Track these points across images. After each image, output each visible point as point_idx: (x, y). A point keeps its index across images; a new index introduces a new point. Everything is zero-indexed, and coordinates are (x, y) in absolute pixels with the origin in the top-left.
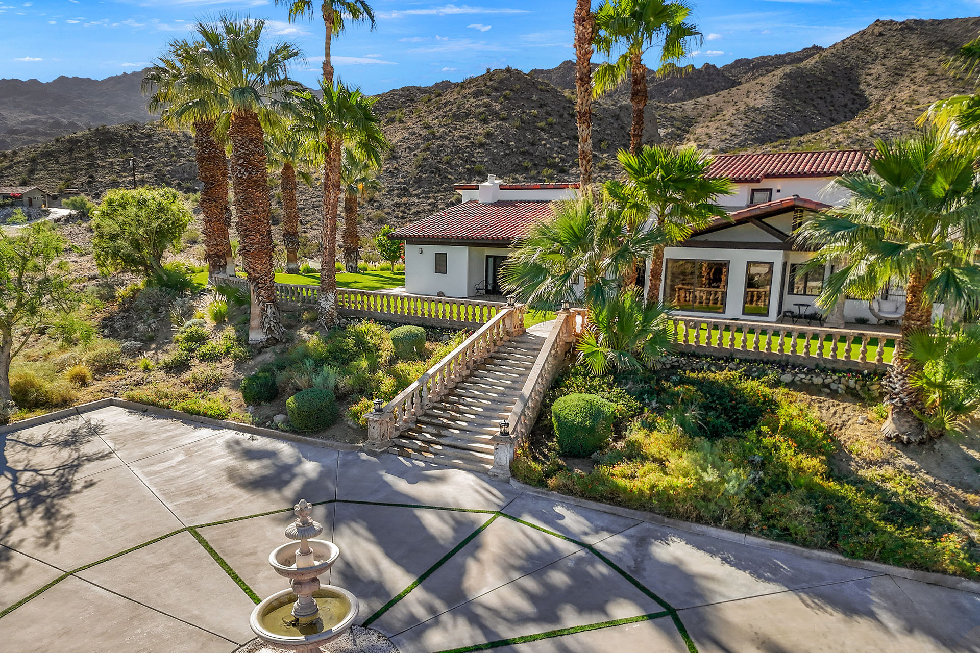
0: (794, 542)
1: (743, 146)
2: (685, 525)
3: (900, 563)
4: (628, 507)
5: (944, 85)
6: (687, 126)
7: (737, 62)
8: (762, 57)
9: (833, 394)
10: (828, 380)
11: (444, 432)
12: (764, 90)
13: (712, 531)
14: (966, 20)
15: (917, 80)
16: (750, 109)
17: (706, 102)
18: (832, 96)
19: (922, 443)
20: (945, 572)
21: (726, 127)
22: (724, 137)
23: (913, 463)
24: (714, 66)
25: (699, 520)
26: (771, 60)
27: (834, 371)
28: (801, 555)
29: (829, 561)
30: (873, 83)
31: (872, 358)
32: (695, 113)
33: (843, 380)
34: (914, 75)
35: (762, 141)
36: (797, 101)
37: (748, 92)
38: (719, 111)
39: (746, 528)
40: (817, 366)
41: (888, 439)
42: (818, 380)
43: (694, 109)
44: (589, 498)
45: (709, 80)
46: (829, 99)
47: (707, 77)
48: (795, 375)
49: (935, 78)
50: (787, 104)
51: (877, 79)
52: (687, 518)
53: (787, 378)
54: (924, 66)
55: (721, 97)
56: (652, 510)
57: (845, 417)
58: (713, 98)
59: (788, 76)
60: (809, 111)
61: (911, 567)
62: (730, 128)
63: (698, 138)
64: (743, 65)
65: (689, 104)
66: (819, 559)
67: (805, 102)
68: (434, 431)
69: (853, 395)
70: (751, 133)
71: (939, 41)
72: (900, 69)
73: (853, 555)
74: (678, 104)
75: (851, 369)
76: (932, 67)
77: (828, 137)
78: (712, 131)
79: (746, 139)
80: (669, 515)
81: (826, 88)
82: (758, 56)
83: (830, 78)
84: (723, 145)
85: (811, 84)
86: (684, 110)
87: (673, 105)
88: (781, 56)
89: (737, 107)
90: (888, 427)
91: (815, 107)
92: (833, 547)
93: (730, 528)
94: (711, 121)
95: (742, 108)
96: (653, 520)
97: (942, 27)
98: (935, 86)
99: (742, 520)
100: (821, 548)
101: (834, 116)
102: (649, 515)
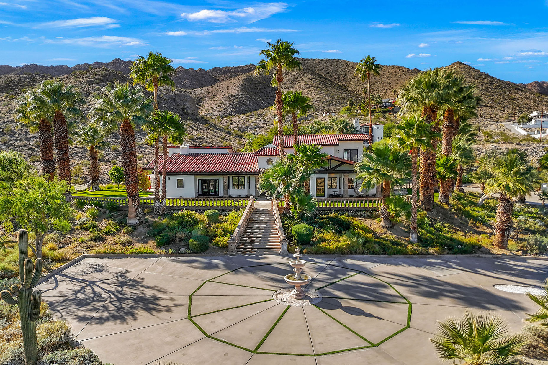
0: (376, 254)
1: (231, 115)
2: (347, 255)
3: (400, 254)
4: (330, 254)
5: (313, 89)
6: (199, 102)
7: (215, 68)
8: (227, 67)
9: (364, 217)
10: (362, 213)
11: (253, 245)
12: (236, 87)
13: (355, 256)
14: (315, 60)
15: (301, 86)
16: (230, 96)
17: (207, 90)
18: (267, 92)
19: (391, 227)
20: (410, 254)
21: (220, 104)
22: (221, 110)
23: (391, 233)
24: (204, 70)
25: (351, 254)
26: (231, 69)
27: (362, 211)
28: (378, 257)
29: (385, 257)
30: (283, 86)
31: (371, 206)
32: (202, 95)
33: (366, 213)
34: (300, 84)
35: (240, 112)
36: (252, 93)
37: (228, 87)
38: (214, 96)
39: (363, 253)
40: (356, 210)
41: (383, 227)
42: (359, 214)
43: (201, 93)
44: (318, 254)
45: (202, 77)
46: (265, 92)
47: (201, 75)
48: (352, 213)
49: (309, 86)
50: (247, 94)
51: (285, 85)
52: (348, 254)
53: (350, 214)
54: (303, 80)
55: (214, 88)
56: (337, 254)
57: (370, 223)
58: (210, 88)
59: (245, 80)
60: (258, 98)
61: (403, 255)
62: (222, 105)
63: (207, 110)
64: (218, 70)
65: (198, 91)
66: (382, 257)
67: (255, 94)
68: (249, 245)
69: (369, 217)
70: (233, 108)
71: (307, 69)
72: (294, 81)
73: (390, 254)
74: (192, 90)
75: (365, 209)
76: (306, 81)
77: (270, 112)
78: (214, 106)
79: (232, 111)
80: (342, 254)
81: (263, 87)
82: (225, 66)
83: (264, 82)
84: (221, 114)
85: (256, 85)
86: (196, 93)
87: (189, 90)
88: (236, 67)
89: (224, 94)
90: (382, 224)
91: (260, 97)
92: (385, 254)
93: (359, 254)
94: (211, 101)
95: (227, 95)
96: (338, 256)
97: (306, 62)
98: (309, 90)
99: (362, 251)
100: (382, 255)
101: (269, 101)
102: (337, 255)
